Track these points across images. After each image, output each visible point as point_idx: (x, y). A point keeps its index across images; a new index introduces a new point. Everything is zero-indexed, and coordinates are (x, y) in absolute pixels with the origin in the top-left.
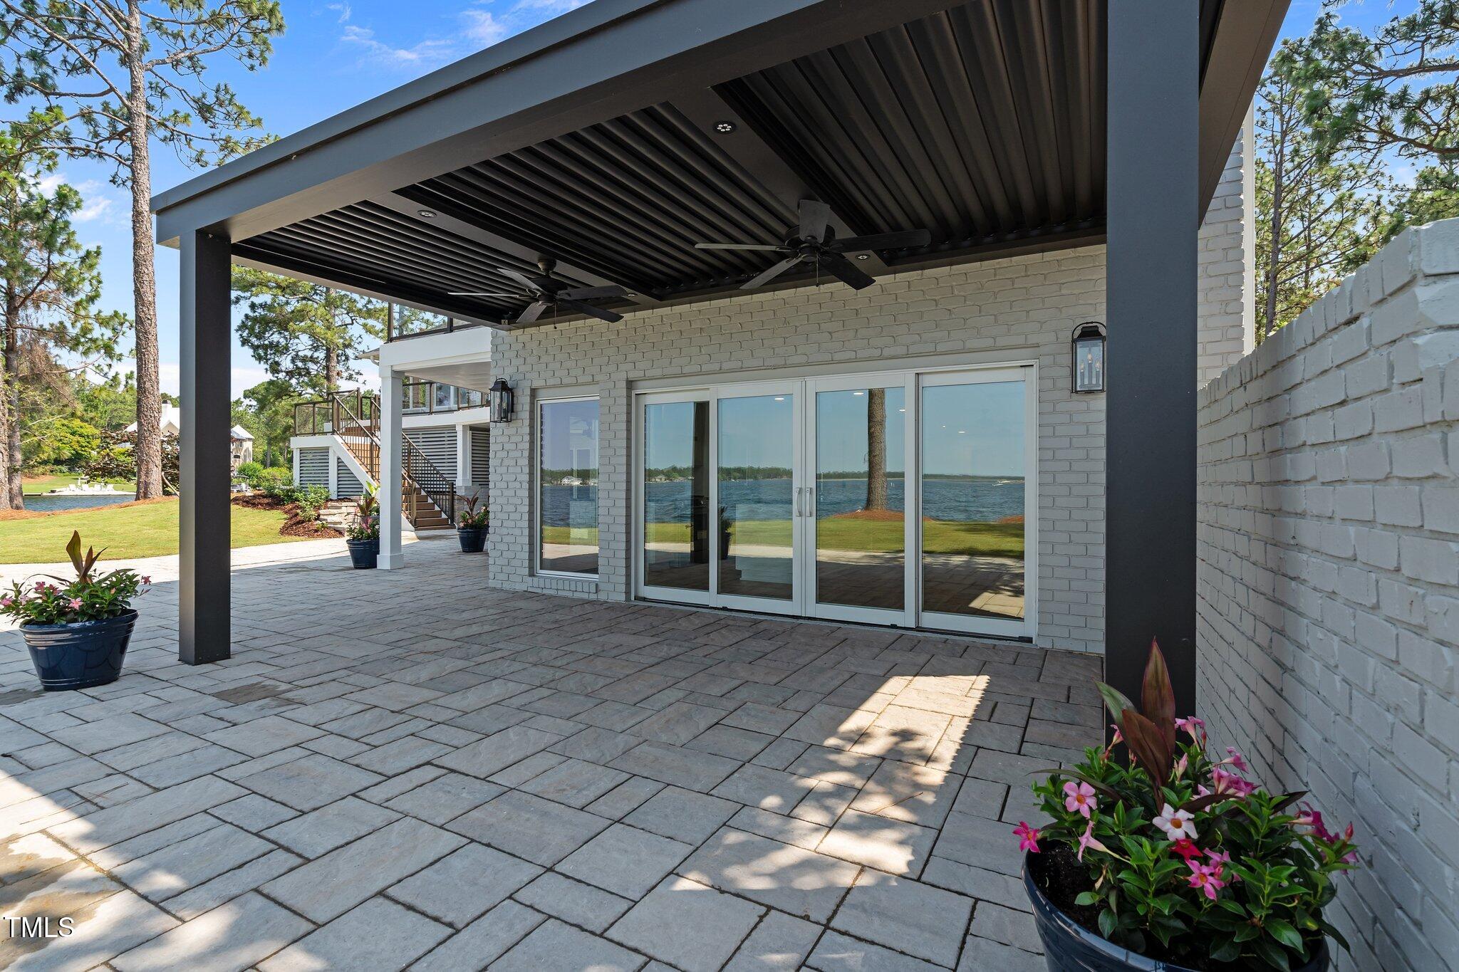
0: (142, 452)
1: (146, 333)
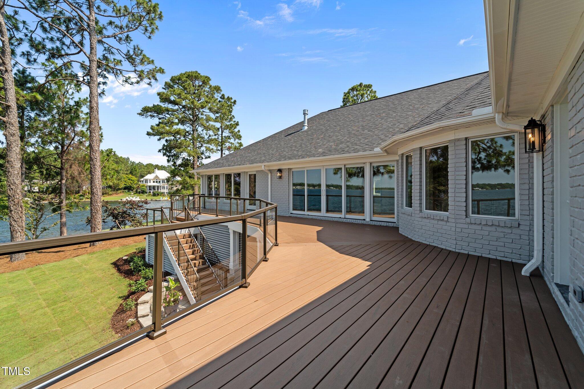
0: (92, 223)
1: (94, 165)
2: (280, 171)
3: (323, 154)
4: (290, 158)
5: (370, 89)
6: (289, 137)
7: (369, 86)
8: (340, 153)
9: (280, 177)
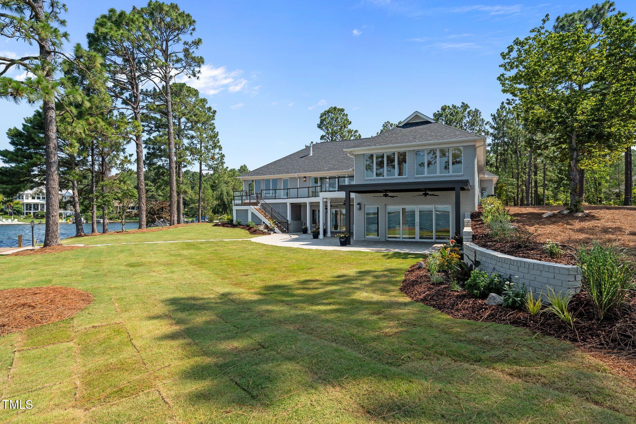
2: (305, 177)
3: (328, 170)
4: (311, 172)
5: (343, 113)
6: (303, 159)
7: (342, 110)
8: (335, 170)
9: (305, 181)
